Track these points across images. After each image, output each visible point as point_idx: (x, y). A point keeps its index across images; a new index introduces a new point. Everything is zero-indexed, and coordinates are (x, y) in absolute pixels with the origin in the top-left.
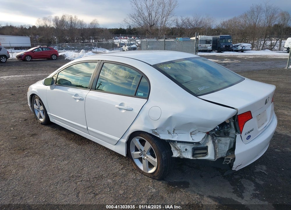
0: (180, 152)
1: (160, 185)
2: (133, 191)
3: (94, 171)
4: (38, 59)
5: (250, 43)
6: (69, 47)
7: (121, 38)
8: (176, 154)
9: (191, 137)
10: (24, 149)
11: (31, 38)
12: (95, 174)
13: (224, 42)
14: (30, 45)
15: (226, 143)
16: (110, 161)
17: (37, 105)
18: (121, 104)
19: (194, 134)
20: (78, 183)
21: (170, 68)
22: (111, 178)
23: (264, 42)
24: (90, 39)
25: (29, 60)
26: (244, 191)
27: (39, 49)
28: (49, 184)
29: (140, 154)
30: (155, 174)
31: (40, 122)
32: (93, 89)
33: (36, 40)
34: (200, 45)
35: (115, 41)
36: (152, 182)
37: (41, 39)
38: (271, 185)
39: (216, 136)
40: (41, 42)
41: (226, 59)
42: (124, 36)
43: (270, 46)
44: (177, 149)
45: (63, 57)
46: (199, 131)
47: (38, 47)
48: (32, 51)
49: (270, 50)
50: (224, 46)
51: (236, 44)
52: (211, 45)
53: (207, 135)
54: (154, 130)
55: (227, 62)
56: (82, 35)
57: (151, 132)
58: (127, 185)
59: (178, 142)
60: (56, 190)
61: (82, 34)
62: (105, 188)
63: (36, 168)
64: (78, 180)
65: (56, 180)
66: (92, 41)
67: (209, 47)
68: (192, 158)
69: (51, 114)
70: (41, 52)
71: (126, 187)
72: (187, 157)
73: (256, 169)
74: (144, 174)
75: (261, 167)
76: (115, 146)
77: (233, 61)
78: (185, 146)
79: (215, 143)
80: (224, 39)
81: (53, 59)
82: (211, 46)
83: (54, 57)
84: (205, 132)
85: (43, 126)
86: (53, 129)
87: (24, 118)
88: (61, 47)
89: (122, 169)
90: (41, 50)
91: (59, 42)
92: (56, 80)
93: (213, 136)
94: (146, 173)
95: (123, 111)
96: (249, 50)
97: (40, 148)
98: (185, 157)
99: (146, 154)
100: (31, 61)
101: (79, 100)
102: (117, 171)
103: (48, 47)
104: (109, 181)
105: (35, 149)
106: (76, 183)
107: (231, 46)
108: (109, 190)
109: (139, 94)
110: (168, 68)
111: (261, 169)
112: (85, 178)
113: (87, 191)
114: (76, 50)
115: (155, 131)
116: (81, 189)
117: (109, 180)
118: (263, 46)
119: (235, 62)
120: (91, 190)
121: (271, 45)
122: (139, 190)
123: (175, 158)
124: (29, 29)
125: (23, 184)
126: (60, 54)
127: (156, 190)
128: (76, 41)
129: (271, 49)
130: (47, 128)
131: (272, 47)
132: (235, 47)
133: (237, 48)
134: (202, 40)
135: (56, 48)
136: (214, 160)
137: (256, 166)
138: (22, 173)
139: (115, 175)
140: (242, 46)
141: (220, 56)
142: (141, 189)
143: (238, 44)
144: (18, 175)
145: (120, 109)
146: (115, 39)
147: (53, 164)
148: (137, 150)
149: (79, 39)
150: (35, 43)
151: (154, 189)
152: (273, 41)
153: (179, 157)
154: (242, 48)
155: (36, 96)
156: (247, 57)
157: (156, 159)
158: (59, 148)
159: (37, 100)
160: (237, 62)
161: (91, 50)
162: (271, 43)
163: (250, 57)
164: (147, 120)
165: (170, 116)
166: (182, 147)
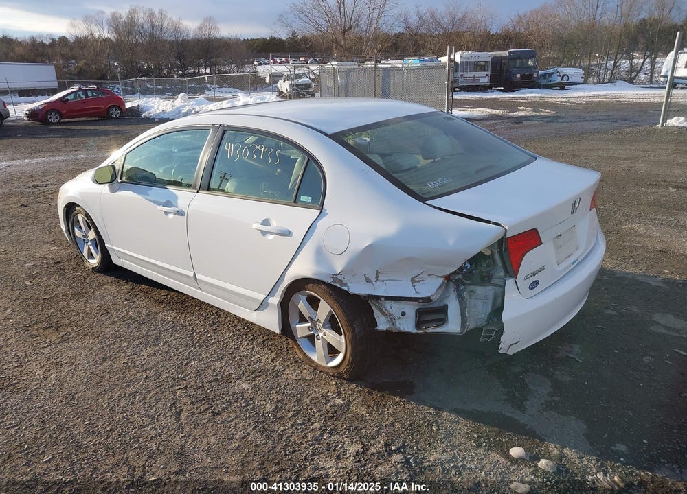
0: (391, 318)
1: (353, 390)
2: (296, 403)
3: (212, 368)
4: (77, 119)
5: (580, 68)
6: (149, 86)
7: (275, 62)
8: (382, 325)
9: (414, 286)
10: (58, 327)
11: (56, 66)
12: (215, 374)
13: (518, 65)
14: (55, 84)
15: (486, 298)
16: (248, 345)
17: (80, 228)
18: (266, 222)
19: (419, 281)
20: (178, 393)
21: (368, 140)
22: (249, 380)
23: (615, 64)
24: (199, 66)
25: (56, 121)
26: (528, 397)
27: (78, 93)
28: (116, 396)
29: (309, 327)
30: (342, 369)
31: (91, 267)
32: (203, 190)
33: (69, 70)
34: (462, 76)
35: (259, 68)
36: (336, 384)
37: (81, 69)
38: (586, 383)
39: (464, 284)
40: (82, 76)
41: (523, 108)
42: (281, 57)
43: (627, 71)
44: (384, 314)
45: (136, 112)
46: (429, 275)
47: (76, 88)
48: (61, 99)
49: (629, 82)
50: (518, 76)
51: (547, 69)
52: (489, 73)
53: (446, 281)
54: (336, 275)
55: (523, 113)
56: (180, 56)
57: (329, 280)
58: (284, 393)
59: (387, 298)
60: (132, 408)
61: (178, 53)
62: (236, 400)
63: (87, 365)
64: (179, 387)
65: (131, 389)
66: (203, 71)
67: (484, 79)
68: (415, 331)
69: (114, 247)
70: (83, 102)
71: (280, 398)
72: (406, 330)
73: (558, 353)
74: (320, 369)
75: (570, 347)
76: (256, 312)
77: (539, 111)
78: (402, 305)
79: (462, 298)
80: (519, 58)
81: (113, 118)
82: (487, 75)
83: (115, 113)
84: (442, 275)
85: (97, 275)
86: (121, 281)
87: (52, 258)
88: (129, 89)
89: (272, 361)
90: (82, 96)
91: (125, 76)
92: (121, 169)
93: (458, 284)
94: (324, 367)
95: (271, 237)
96: (579, 84)
97: (93, 323)
98: (402, 329)
99: (323, 326)
100: (59, 123)
101: (175, 214)
102: (262, 364)
103: (98, 88)
104: (245, 385)
105: (83, 325)
106: (175, 394)
107: (535, 75)
108: (243, 405)
109: (303, 198)
110: (366, 140)
111: (570, 352)
112: (193, 383)
113: (197, 408)
114: (167, 94)
115: (338, 277)
116: (185, 405)
117: (243, 384)
118: (612, 74)
119: (542, 113)
120: (206, 406)
121: (632, 69)
122: (308, 402)
123: (382, 332)
124: (50, 44)
125: (60, 399)
126: (128, 105)
127: (343, 400)
128: (165, 72)
129: (631, 81)
130: (108, 278)
131: (634, 74)
132: (545, 78)
133: (550, 79)
134: (467, 63)
135: (118, 90)
136: (461, 333)
137: (559, 347)
138: (57, 376)
139: (257, 374)
140: (562, 74)
141: (509, 101)
142: (312, 399)
143: (551, 71)
144: (49, 380)
145: (264, 233)
146: (260, 64)
147: (123, 355)
148: (303, 320)
149: (173, 67)
150: (67, 79)
151: (339, 398)
152: (635, 61)
153: (390, 329)
154: (562, 79)
155: (77, 208)
156: (571, 100)
157: (343, 336)
158: (135, 322)
159: (80, 217)
160: (546, 114)
161: (203, 93)
162: (631, 66)
163: (579, 101)
164: (320, 254)
165: (369, 244)
166: (394, 308)
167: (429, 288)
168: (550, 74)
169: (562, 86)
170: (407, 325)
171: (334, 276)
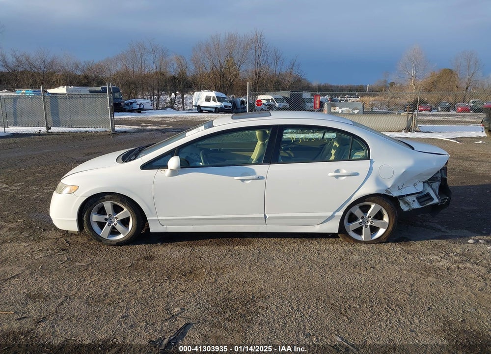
0: (409, 204)
8: (405, 209)
9: (415, 188)
18: (337, 171)
19: (416, 185)
29: (360, 223)
30: (383, 237)
31: (114, 243)
44: (405, 203)
46: (418, 182)
51: (129, 99)
57: (384, 192)
59: (408, 195)
68: (421, 207)
72: (417, 207)
76: (319, 225)
78: (412, 197)
94: (370, 241)
95: (343, 178)
98: (414, 208)
99: (372, 219)
107: (122, 104)
123: (406, 211)
132: (128, 105)
133: (131, 106)
140: (139, 103)
143: (131, 101)
145: (337, 177)
153: (409, 209)
155: (107, 196)
159: (108, 204)
164: (378, 181)
165: (404, 171)
166: (410, 199)
167: (420, 188)
168: (131, 103)
169: (139, 111)
170: (416, 205)
171: (387, 190)
